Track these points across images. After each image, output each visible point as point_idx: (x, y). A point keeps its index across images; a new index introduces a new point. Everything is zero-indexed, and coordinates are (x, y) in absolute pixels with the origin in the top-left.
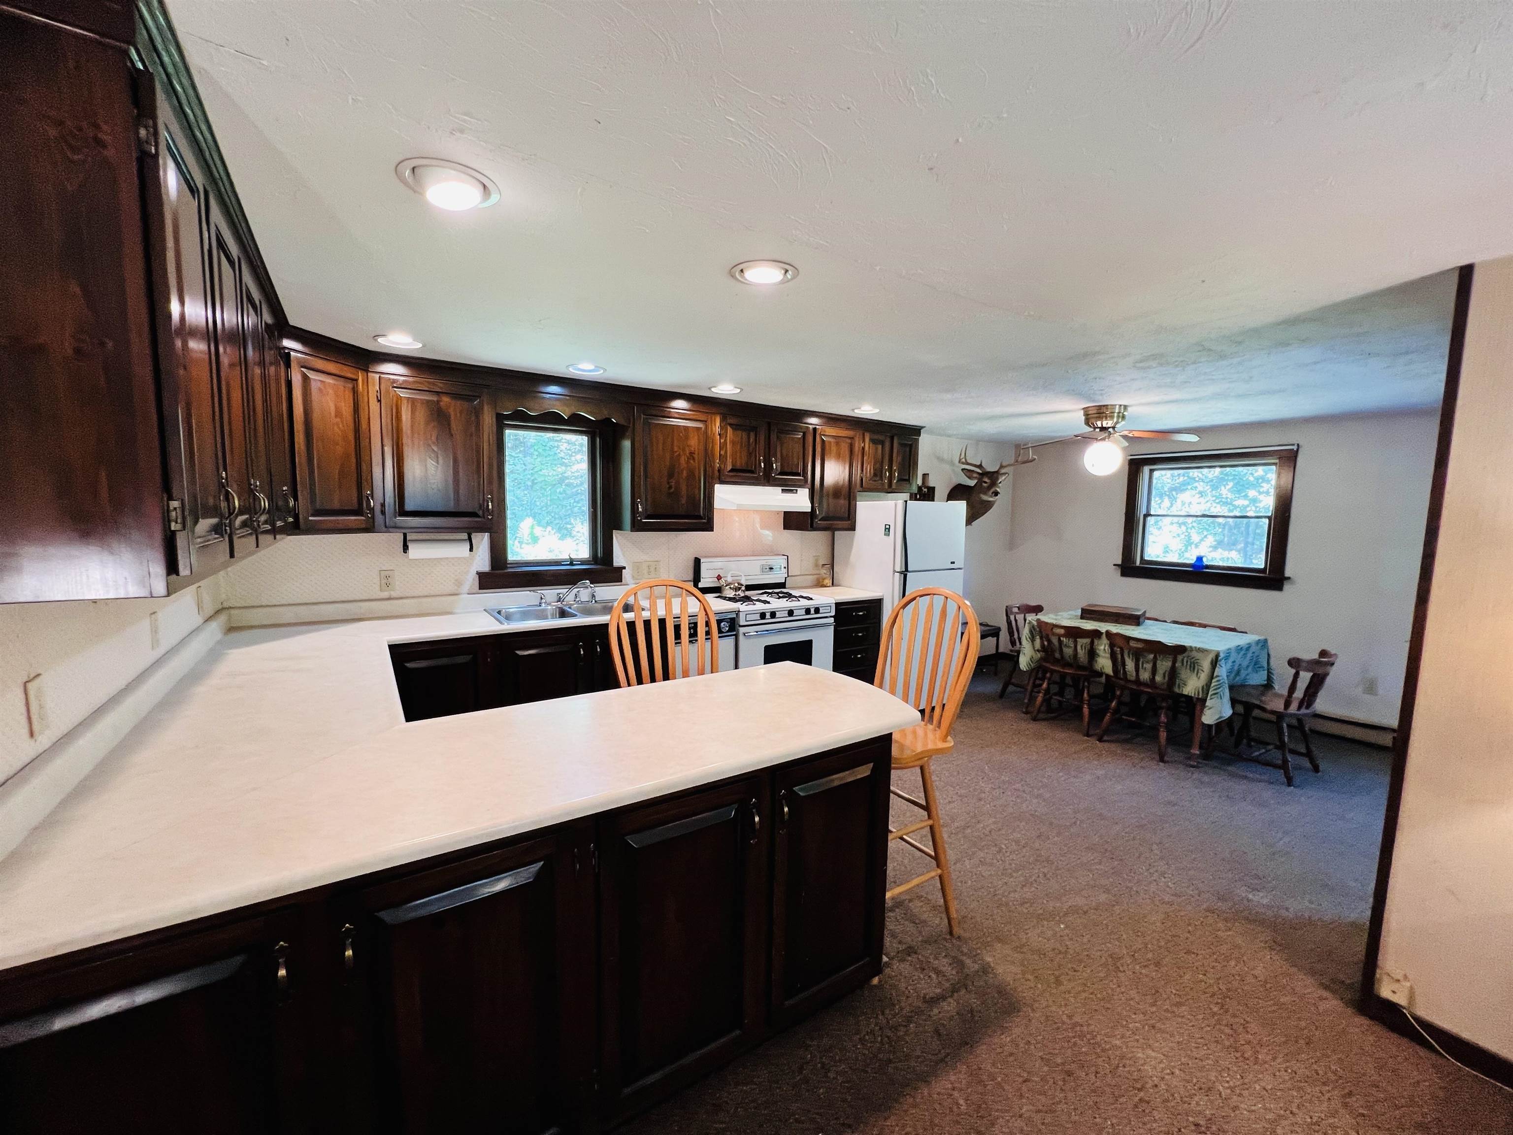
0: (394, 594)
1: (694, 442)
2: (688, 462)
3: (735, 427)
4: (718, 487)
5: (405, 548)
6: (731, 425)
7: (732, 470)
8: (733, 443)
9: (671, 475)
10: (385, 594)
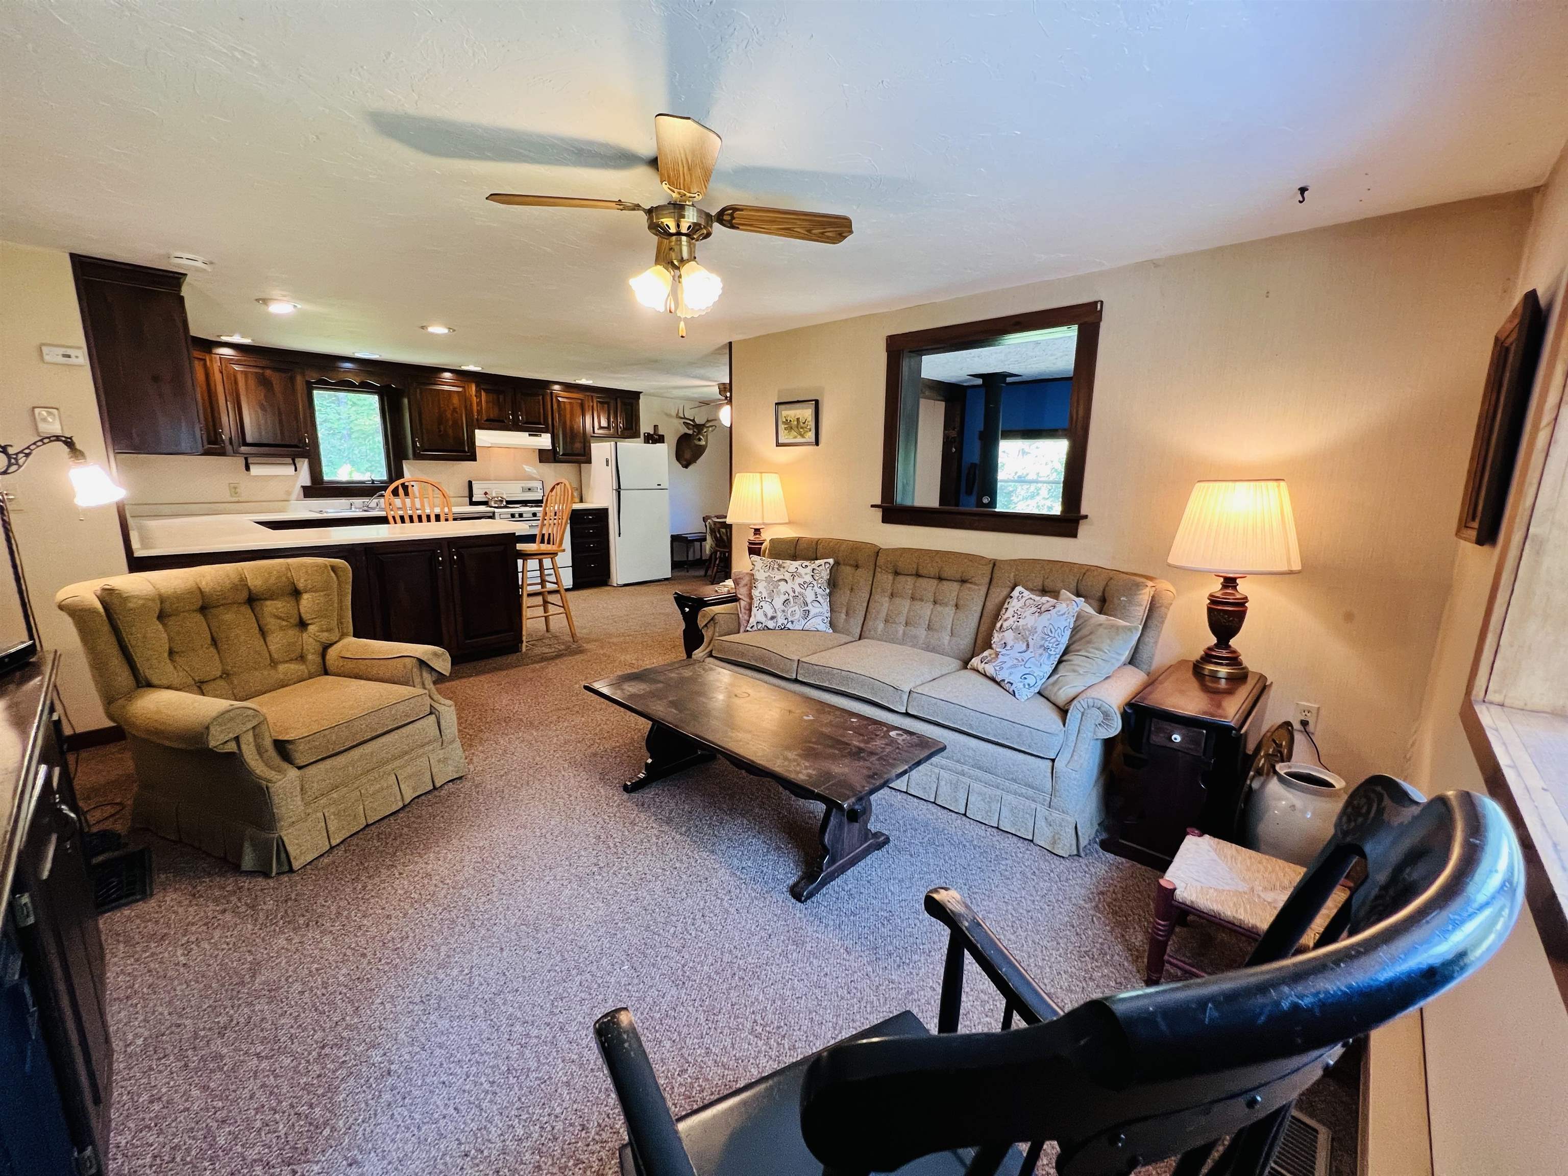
0: (241, 499)
1: (455, 401)
2: (452, 415)
3: (486, 391)
4: (477, 432)
5: (248, 468)
6: (484, 390)
7: (487, 420)
8: (487, 402)
9: (440, 423)
10: (236, 499)
